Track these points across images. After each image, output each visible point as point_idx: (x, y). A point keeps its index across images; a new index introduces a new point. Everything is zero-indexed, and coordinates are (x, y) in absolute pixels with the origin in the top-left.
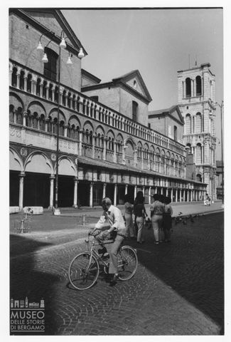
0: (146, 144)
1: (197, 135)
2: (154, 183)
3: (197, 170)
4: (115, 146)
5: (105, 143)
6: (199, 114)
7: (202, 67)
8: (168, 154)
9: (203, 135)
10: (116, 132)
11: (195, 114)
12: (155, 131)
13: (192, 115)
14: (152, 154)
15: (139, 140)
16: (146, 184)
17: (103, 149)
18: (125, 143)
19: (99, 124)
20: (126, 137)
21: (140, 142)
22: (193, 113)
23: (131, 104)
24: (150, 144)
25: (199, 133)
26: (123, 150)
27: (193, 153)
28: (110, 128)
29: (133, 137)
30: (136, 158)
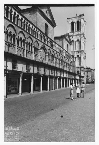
0: (53, 51)
1: (77, 51)
2: (60, 75)
3: (77, 69)
4: (33, 49)
5: (26, 45)
6: (78, 40)
7: (80, 16)
8: (64, 59)
9: (80, 51)
10: (34, 39)
11: (76, 41)
12: (58, 45)
13: (74, 41)
14: (56, 58)
15: (49, 48)
16: (56, 75)
17: (24, 49)
18: (40, 48)
19: (21, 30)
20: (41, 44)
21: (49, 49)
22: (75, 40)
23: (44, 25)
24: (55, 52)
25: (78, 50)
26: (39, 53)
27: (75, 60)
28: (29, 36)
29: (45, 45)
30: (47, 59)
